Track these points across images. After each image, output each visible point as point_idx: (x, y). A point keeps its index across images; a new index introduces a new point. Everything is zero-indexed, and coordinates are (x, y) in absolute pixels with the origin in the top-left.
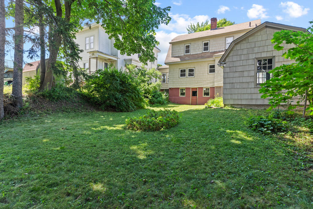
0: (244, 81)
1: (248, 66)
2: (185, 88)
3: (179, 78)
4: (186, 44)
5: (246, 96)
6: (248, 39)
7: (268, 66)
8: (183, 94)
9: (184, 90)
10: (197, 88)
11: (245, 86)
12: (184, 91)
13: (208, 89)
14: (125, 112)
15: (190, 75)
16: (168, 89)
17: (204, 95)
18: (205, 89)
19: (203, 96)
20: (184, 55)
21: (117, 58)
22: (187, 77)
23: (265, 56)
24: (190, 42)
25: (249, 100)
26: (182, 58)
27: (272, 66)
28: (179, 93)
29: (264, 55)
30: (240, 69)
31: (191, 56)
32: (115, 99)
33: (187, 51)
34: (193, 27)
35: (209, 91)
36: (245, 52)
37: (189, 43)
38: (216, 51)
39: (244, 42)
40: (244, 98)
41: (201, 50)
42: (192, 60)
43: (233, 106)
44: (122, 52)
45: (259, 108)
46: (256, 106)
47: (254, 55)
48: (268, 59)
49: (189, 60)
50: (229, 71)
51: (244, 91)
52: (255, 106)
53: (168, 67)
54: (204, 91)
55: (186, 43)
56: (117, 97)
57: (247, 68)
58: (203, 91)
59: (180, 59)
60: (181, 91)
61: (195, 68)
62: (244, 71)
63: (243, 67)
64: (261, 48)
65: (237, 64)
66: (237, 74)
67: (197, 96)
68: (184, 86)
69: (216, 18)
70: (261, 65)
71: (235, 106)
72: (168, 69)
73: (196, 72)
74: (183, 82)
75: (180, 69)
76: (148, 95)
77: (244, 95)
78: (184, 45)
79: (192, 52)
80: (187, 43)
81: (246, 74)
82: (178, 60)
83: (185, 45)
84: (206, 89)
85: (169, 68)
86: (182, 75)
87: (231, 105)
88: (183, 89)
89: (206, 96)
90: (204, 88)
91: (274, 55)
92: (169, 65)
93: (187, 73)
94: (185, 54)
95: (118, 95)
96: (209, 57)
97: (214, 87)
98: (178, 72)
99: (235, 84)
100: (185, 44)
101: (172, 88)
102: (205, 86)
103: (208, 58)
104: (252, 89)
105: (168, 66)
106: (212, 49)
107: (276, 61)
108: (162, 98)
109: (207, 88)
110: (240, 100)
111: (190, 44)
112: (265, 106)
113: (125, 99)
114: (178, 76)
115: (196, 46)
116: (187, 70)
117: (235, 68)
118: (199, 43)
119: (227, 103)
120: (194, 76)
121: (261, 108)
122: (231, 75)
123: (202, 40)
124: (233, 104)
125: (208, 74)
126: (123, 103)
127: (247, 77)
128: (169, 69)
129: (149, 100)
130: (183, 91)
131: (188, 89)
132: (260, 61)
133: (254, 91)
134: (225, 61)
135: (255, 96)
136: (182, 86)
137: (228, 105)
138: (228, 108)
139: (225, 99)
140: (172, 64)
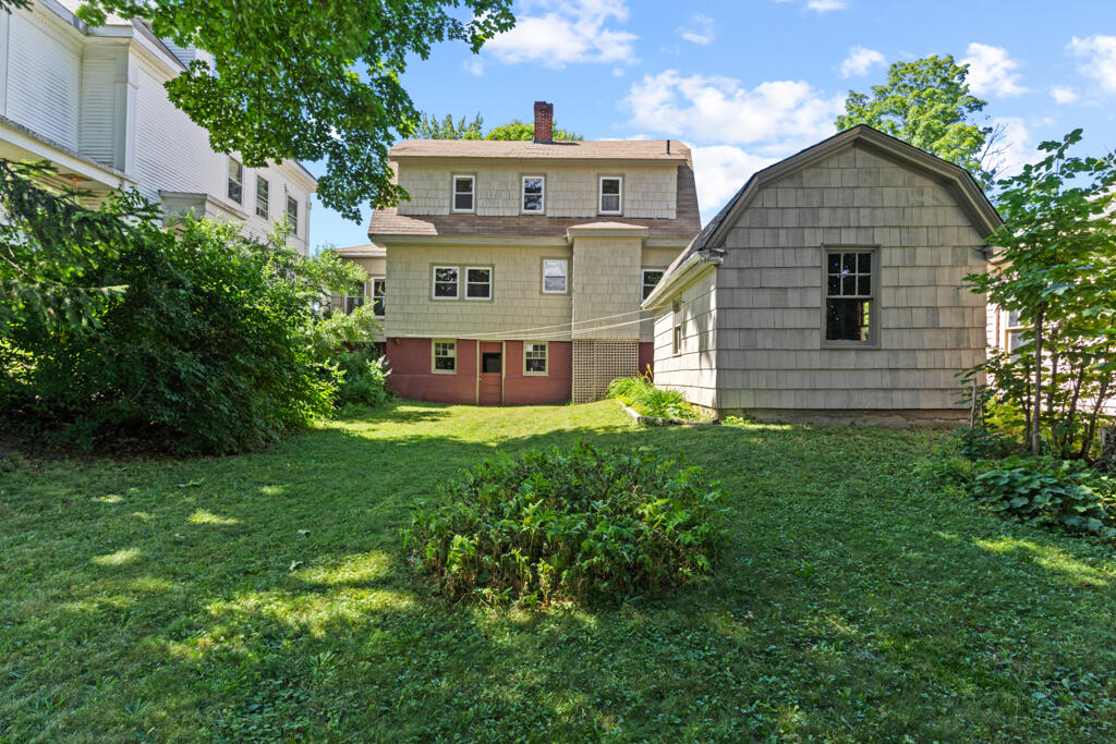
0: (789, 324)
1: (799, 272)
2: (454, 342)
3: (431, 300)
4: (459, 173)
5: (794, 380)
6: (802, 177)
7: (859, 277)
8: (446, 363)
9: (452, 347)
10: (501, 344)
11: (790, 341)
12: (451, 353)
13: (543, 347)
14: (231, 453)
15: (473, 292)
16: (384, 343)
17: (528, 369)
18: (530, 348)
19: (525, 373)
20: (452, 214)
21: (122, 179)
22: (464, 301)
23: (853, 242)
24: (477, 170)
25: (805, 392)
26: (445, 224)
27: (869, 277)
28: (430, 358)
29: (849, 239)
30: (775, 279)
31: (477, 221)
32: (168, 386)
33: (464, 201)
34: (432, 127)
35: (543, 355)
36: (791, 219)
37: (470, 170)
38: (567, 214)
39: (786, 183)
40: (789, 387)
41: (517, 205)
42: (484, 236)
43: (753, 415)
44: (221, 140)
45: (835, 421)
46: (825, 416)
47: (820, 233)
48: (859, 255)
49: (472, 234)
50: (735, 284)
51: (790, 360)
52: (822, 413)
53: (385, 254)
54: (529, 354)
55: (457, 170)
56: (183, 376)
57: (799, 279)
58: (525, 356)
59: (436, 225)
60: (438, 353)
61: (493, 266)
62: (786, 288)
63: (784, 272)
64: (840, 212)
65: (766, 259)
66: (765, 298)
67: (500, 371)
68: (451, 332)
69: (551, 105)
70: (854, 272)
71: (760, 416)
72: (384, 263)
73: (497, 282)
74: (446, 318)
75: (433, 264)
76: (331, 364)
77: (789, 373)
78: (448, 175)
79: (481, 207)
80: (463, 170)
81: (793, 298)
82: (429, 229)
83: (455, 177)
84: (536, 347)
85: (388, 258)
86: (440, 291)
87: (745, 410)
88: (445, 346)
89: (532, 373)
90: (529, 342)
91: (877, 242)
92: (387, 245)
93: (463, 283)
94: (455, 210)
95: (188, 364)
96: (545, 233)
97: (571, 343)
98: (426, 276)
99: (760, 334)
100: (453, 173)
101: (402, 339)
102: (531, 337)
103: (544, 235)
104: (815, 355)
105: (382, 251)
106: (556, 207)
107: (884, 263)
108: (370, 379)
109: (539, 344)
110: (775, 392)
111: (473, 177)
112: (853, 414)
113: (228, 388)
114: (426, 293)
115: (496, 185)
116: (462, 271)
117: (756, 274)
118: (510, 179)
119: (731, 403)
120: (490, 298)
121: (843, 422)
122: (744, 298)
123: (521, 170)
124: (752, 406)
125: (541, 293)
126: (222, 407)
127: (798, 312)
128: (388, 262)
129: (337, 389)
130: (445, 353)
131: (465, 344)
132: (833, 260)
133: (818, 360)
134: (722, 244)
135: (822, 381)
136: (442, 331)
137: (734, 411)
138: (735, 422)
139: (720, 389)
140: (400, 240)
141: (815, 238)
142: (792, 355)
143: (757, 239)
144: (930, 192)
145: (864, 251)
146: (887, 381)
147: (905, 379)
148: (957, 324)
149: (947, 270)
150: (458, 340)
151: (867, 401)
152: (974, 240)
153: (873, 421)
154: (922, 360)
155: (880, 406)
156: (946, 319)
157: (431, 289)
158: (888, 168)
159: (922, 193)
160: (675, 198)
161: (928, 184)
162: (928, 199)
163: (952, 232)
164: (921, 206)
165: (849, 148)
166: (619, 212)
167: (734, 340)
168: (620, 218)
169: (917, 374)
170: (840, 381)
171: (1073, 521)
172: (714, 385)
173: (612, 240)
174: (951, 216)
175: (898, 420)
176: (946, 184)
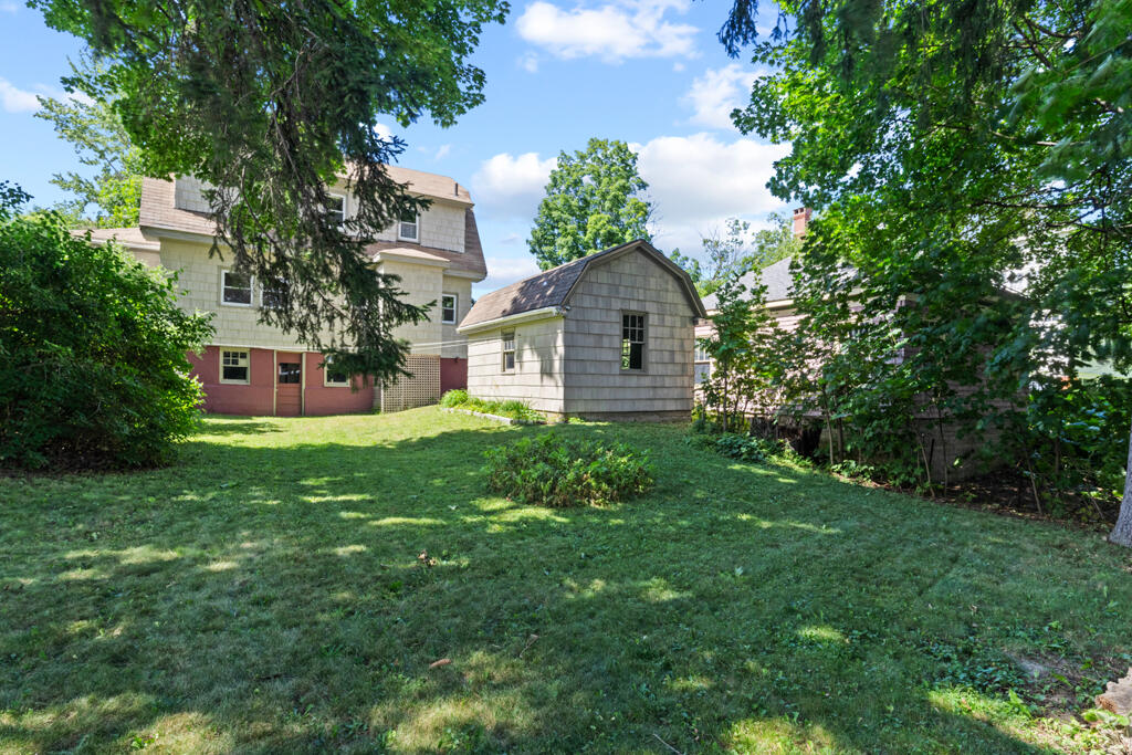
0: (603, 357)
1: (609, 325)
2: (247, 351)
3: (219, 305)
7: (638, 330)
8: (237, 373)
9: (243, 356)
10: (301, 354)
11: (604, 369)
12: (242, 363)
15: (270, 300)
17: (329, 380)
18: (331, 360)
19: (326, 384)
22: (258, 308)
23: (635, 309)
25: (611, 401)
27: (643, 331)
28: (217, 366)
29: (634, 306)
30: (596, 329)
36: (605, 291)
40: (603, 398)
43: (586, 416)
45: (627, 419)
46: (621, 416)
47: (619, 302)
48: (638, 317)
50: (575, 331)
51: (604, 381)
53: (158, 249)
54: (329, 365)
57: (608, 329)
58: (326, 367)
60: (226, 362)
62: (602, 335)
63: (601, 324)
64: (629, 290)
65: (591, 315)
67: (300, 382)
68: (243, 340)
70: (636, 327)
71: (589, 417)
72: (157, 257)
74: (237, 325)
77: (604, 389)
81: (605, 342)
85: (163, 254)
86: (230, 296)
87: (582, 413)
88: (235, 355)
89: (333, 384)
91: (646, 310)
92: (161, 240)
93: (258, 290)
98: (214, 279)
99: (588, 364)
104: (617, 378)
105: (154, 245)
107: (650, 323)
110: (596, 402)
114: (213, 297)
117: (586, 325)
119: (572, 409)
121: (631, 420)
122: (579, 340)
124: (586, 411)
127: (608, 350)
128: (163, 257)
130: (235, 362)
131: (261, 354)
132: (626, 318)
133: (619, 381)
134: (568, 303)
135: (621, 394)
136: (233, 339)
137: (573, 414)
138: (574, 421)
139: (567, 400)
140: (182, 238)
141: (617, 305)
142: (605, 378)
143: (587, 302)
144: (671, 285)
145: (641, 315)
146: (651, 394)
147: (661, 393)
148: (682, 361)
149: (678, 330)
150: (252, 349)
151: (641, 407)
152: (689, 313)
153: (645, 418)
154: (668, 382)
155: (648, 409)
156: (678, 358)
157: (218, 293)
158: (653, 267)
159: (667, 282)
160: (463, 235)
161: (670, 278)
162: (670, 287)
163: (680, 307)
164: (667, 291)
165: (633, 252)
166: (416, 240)
167: (574, 368)
168: (417, 246)
169: (665, 391)
170: (629, 394)
171: (754, 457)
172: (562, 397)
173: (417, 267)
174: (679, 299)
175: (656, 417)
176: (678, 279)
